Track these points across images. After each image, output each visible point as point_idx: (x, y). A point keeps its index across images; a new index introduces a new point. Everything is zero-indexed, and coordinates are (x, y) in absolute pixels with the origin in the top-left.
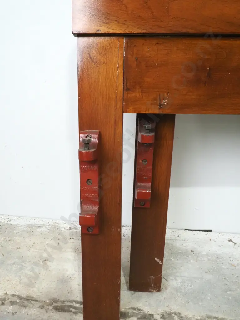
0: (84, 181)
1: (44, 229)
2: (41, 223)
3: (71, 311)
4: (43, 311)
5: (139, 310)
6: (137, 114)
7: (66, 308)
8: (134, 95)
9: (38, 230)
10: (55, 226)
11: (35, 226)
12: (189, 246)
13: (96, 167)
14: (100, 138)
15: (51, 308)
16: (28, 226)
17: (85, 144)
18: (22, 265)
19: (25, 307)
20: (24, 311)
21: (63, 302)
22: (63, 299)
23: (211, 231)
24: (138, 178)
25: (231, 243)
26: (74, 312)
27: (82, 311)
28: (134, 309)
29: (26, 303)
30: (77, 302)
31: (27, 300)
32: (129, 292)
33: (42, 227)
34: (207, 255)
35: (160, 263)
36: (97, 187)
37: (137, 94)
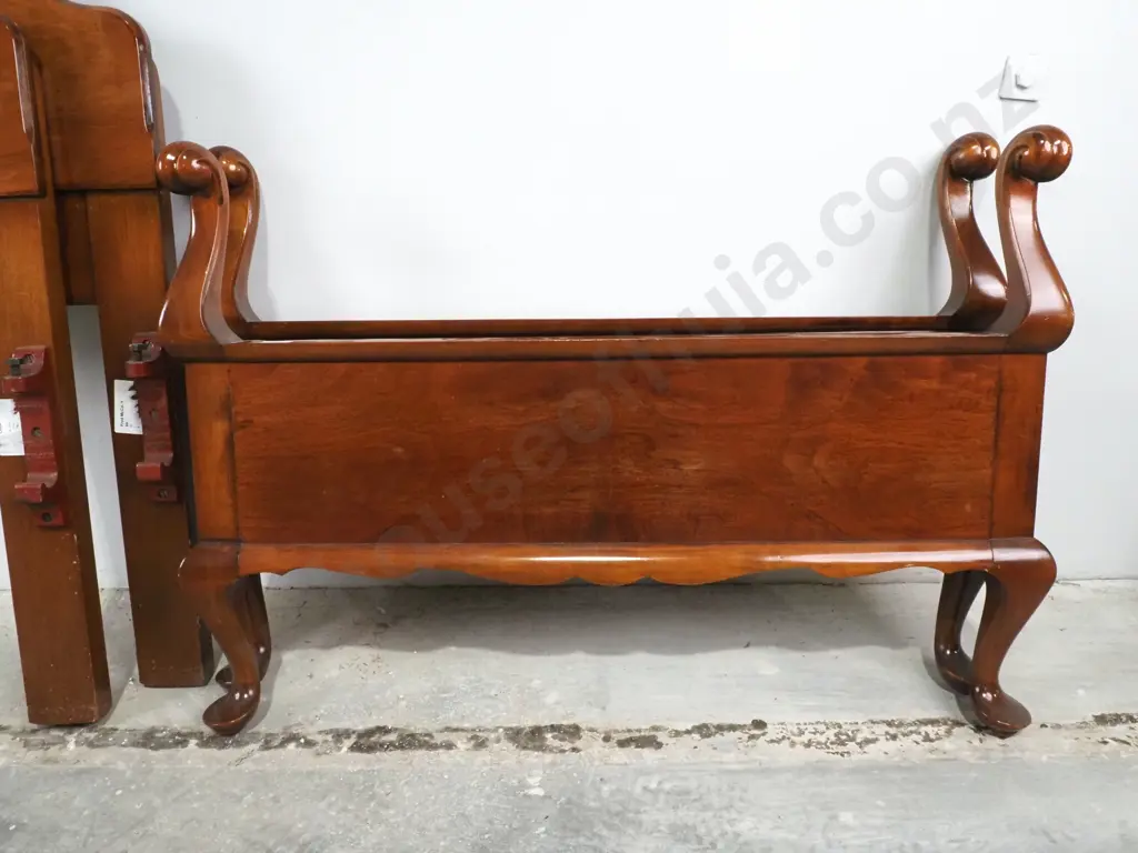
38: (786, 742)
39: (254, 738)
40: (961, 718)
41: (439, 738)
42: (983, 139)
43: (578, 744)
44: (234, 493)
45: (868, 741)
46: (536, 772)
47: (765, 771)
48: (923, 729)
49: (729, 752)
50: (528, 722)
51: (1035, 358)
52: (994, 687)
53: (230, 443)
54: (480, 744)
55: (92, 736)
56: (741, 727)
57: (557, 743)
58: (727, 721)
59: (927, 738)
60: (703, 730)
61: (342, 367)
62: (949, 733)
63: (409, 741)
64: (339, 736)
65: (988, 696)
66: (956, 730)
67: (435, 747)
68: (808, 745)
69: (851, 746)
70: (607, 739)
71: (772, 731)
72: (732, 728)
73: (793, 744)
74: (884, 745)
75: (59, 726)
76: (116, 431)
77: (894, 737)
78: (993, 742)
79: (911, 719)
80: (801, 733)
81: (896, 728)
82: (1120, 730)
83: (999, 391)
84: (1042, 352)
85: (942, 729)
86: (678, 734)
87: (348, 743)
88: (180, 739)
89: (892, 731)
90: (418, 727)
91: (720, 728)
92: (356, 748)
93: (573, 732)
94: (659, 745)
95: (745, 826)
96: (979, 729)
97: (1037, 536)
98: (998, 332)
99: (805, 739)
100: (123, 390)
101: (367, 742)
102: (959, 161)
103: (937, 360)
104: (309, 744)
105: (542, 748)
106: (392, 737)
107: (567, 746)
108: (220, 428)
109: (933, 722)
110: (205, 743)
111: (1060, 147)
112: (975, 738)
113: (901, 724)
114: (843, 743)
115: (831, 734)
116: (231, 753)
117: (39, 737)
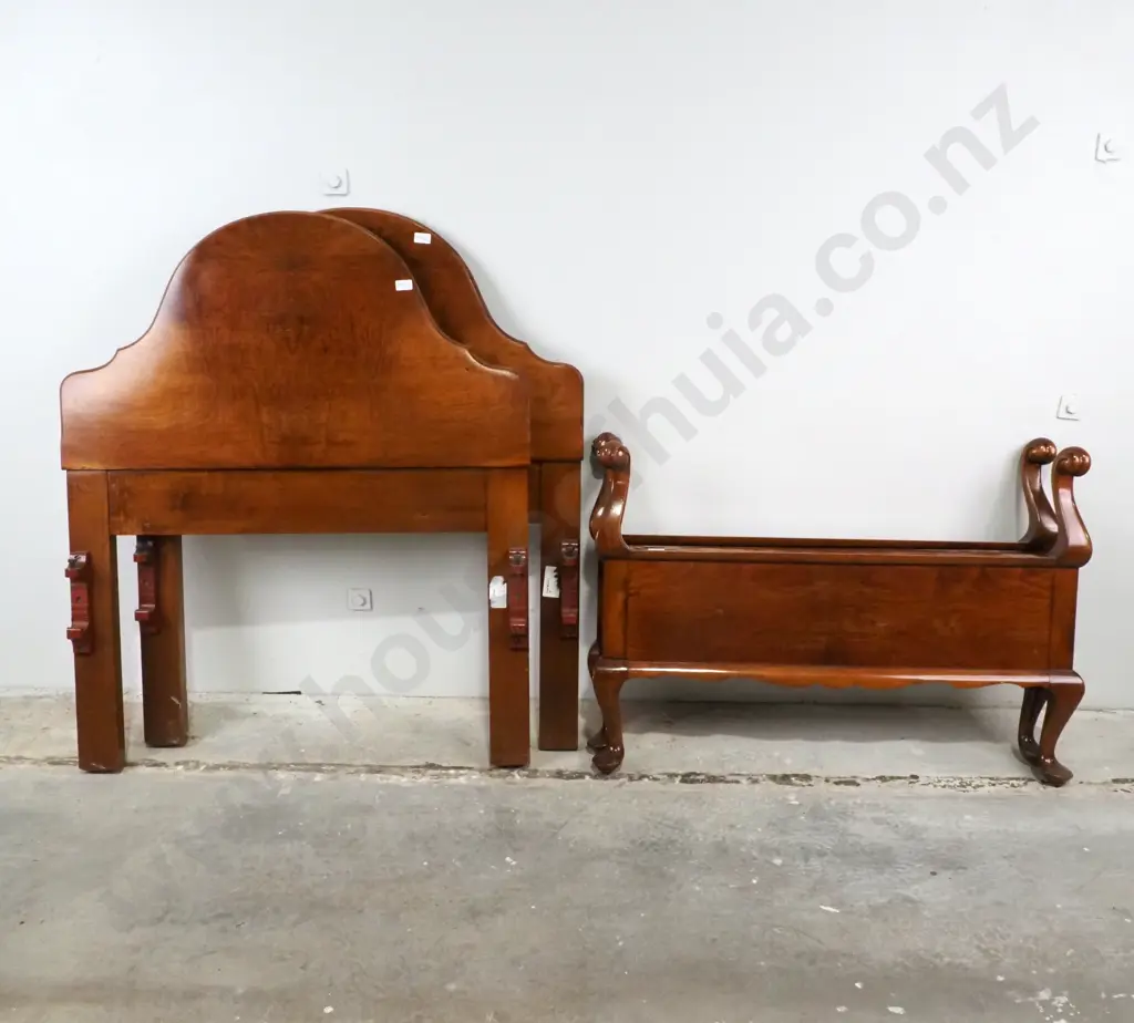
4: (36, 766)
5: (150, 760)
7: (64, 762)
8: (119, 519)
13: (84, 585)
14: (89, 557)
15: (45, 763)
17: (72, 563)
19: (13, 764)
23: (299, 693)
24: (142, 599)
26: (70, 764)
28: (146, 760)
29: (15, 761)
31: (17, 759)
32: (145, 749)
35: (177, 702)
36: (86, 605)
37: (122, 518)
38: (931, 786)
39: (621, 776)
40: (1032, 776)
41: (730, 778)
42: (1047, 443)
43: (811, 783)
44: (625, 634)
45: (978, 786)
46: (792, 794)
47: (921, 797)
48: (1011, 782)
49: (899, 789)
50: (779, 772)
51: (1071, 571)
52: (1052, 756)
53: (626, 603)
54: (756, 782)
55: (526, 773)
56: (905, 778)
57: (798, 782)
58: (895, 775)
59: (1013, 786)
60: (883, 779)
61: (692, 564)
62: (1025, 784)
63: (712, 779)
64: (672, 776)
65: (1048, 761)
66: (1030, 783)
67: (727, 782)
68: (944, 787)
69: (969, 788)
70: (827, 781)
71: (922, 780)
72: (899, 778)
73: (935, 786)
74: (987, 788)
75: (505, 767)
76: (545, 594)
77: (994, 785)
78: (1051, 789)
79: (1004, 777)
80: (939, 781)
81: (994, 781)
82: (1126, 786)
83: (1053, 588)
84: (1076, 567)
85: (1022, 782)
86: (868, 780)
87: (678, 780)
88: (581, 776)
89: (993, 782)
90: (715, 772)
91: (892, 778)
92: (683, 781)
93: (807, 777)
94: (858, 785)
95: (914, 820)
96: (1043, 782)
97: (1075, 668)
98: (1052, 556)
99: (943, 783)
100: (550, 573)
101: (688, 778)
102: (1034, 455)
103: (1019, 570)
104: (655, 779)
105: (791, 784)
106: (702, 777)
107: (804, 783)
108: (621, 596)
109: (1017, 779)
110: (595, 777)
111: (1084, 459)
112: (1041, 787)
113: (997, 779)
114: (964, 786)
115: (957, 782)
116: (610, 783)
117: (495, 772)
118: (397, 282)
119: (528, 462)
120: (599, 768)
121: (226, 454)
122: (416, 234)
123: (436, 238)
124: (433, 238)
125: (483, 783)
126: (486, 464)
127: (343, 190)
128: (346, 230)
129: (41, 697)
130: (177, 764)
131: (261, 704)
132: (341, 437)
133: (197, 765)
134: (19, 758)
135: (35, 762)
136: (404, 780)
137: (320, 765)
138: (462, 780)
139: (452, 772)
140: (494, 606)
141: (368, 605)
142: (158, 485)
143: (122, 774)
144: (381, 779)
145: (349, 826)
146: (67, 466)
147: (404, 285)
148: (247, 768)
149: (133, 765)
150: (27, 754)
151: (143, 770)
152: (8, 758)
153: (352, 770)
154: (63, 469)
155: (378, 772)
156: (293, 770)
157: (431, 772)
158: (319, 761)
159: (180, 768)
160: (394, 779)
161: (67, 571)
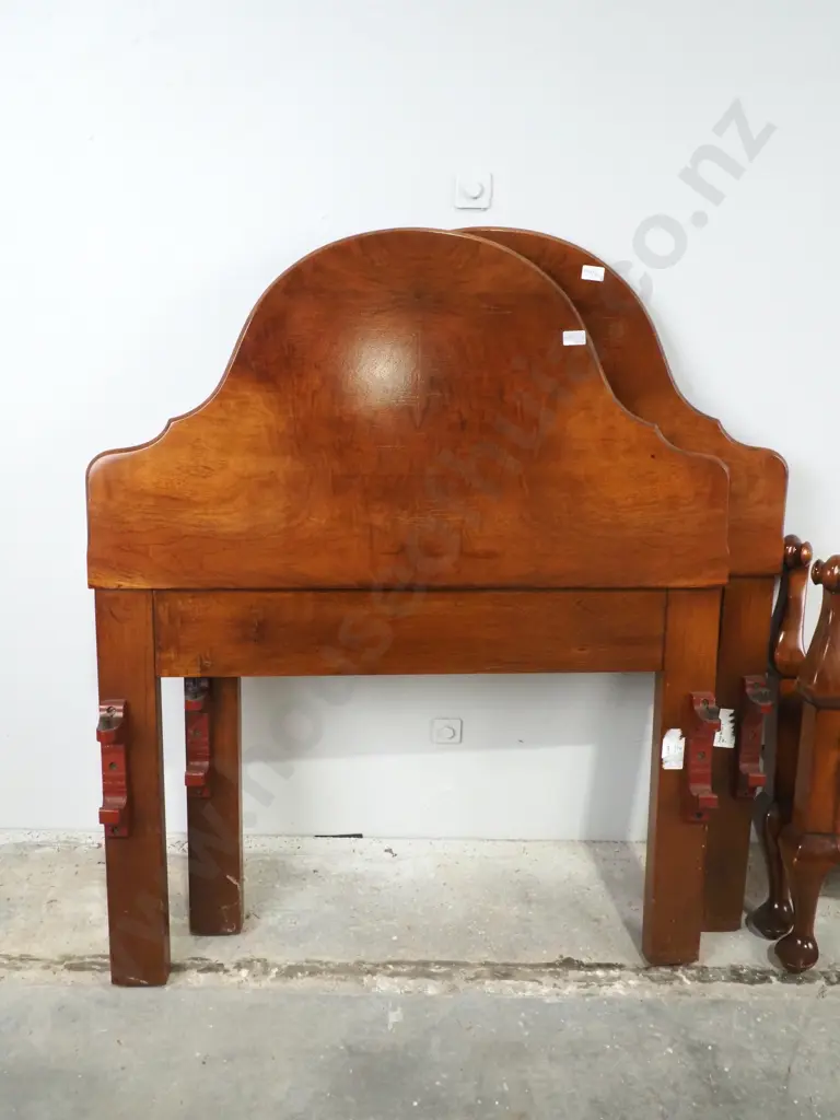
0: (107, 766)
1: (48, 849)
2: (42, 838)
3: (94, 969)
4: (50, 972)
5: (202, 959)
6: (185, 679)
7: (87, 966)
8: (168, 655)
9: (37, 851)
10: (69, 843)
11: (31, 846)
12: (313, 862)
13: (121, 747)
14: (126, 710)
15: (62, 967)
16: (17, 846)
17: (105, 722)
18: (9, 912)
19: (18, 969)
20: (17, 974)
21: (82, 958)
22: (81, 954)
23: (360, 836)
24: (191, 755)
25: (389, 854)
26: (98, 970)
27: (109, 967)
28: (196, 959)
29: (19, 964)
30: (103, 957)
31: (21, 960)
32: (192, 939)
33: (44, 846)
34: (340, 876)
35: (235, 882)
36: (123, 773)
37: (172, 655)
75: (665, 964)
76: (716, 744)
88: (764, 978)
100: (726, 717)
117: (654, 973)
118: (566, 334)
119: (725, 581)
120: (787, 967)
121: (319, 568)
122: (585, 268)
123: (609, 273)
124: (606, 275)
125: (648, 995)
126: (672, 585)
127: (482, 202)
128: (500, 257)
129: (39, 846)
130: (239, 966)
131: (317, 854)
132: (479, 546)
133: (266, 966)
134: (23, 958)
135: (48, 965)
136: (545, 990)
137: (426, 964)
138: (618, 987)
139: (600, 973)
140: (666, 766)
141: (458, 737)
142: (220, 609)
143: (167, 988)
144: (516, 989)
145: (506, 1088)
146: (96, 583)
147: (574, 338)
148: (333, 972)
149: (180, 968)
150: (36, 950)
151: (194, 978)
152: (9, 958)
153: (471, 973)
154: (90, 586)
155: (506, 976)
156: (393, 975)
157: (573, 974)
158: (423, 957)
159: (244, 973)
160: (530, 989)
161: (98, 733)
